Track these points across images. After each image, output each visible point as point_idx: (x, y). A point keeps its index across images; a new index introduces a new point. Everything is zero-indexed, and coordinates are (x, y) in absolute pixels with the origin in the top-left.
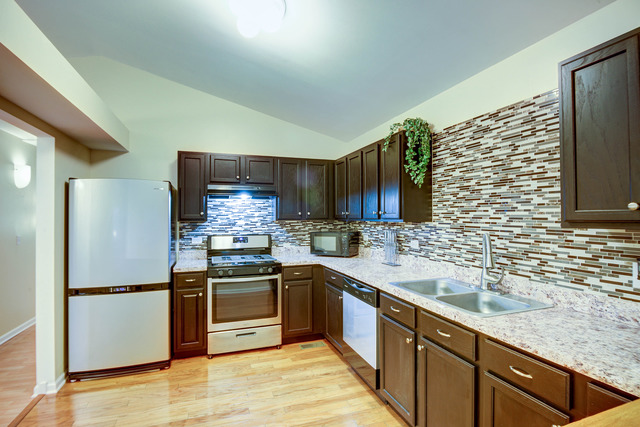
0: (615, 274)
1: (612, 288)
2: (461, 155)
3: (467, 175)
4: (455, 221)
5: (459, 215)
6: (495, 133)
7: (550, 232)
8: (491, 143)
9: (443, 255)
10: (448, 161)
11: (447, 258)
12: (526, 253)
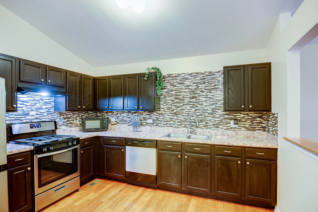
0: (227, 124)
1: (226, 128)
2: (175, 86)
3: (178, 94)
4: (172, 111)
5: (174, 108)
6: (190, 80)
7: (209, 114)
8: (189, 84)
9: (167, 124)
10: (169, 87)
11: (168, 125)
12: (201, 121)
